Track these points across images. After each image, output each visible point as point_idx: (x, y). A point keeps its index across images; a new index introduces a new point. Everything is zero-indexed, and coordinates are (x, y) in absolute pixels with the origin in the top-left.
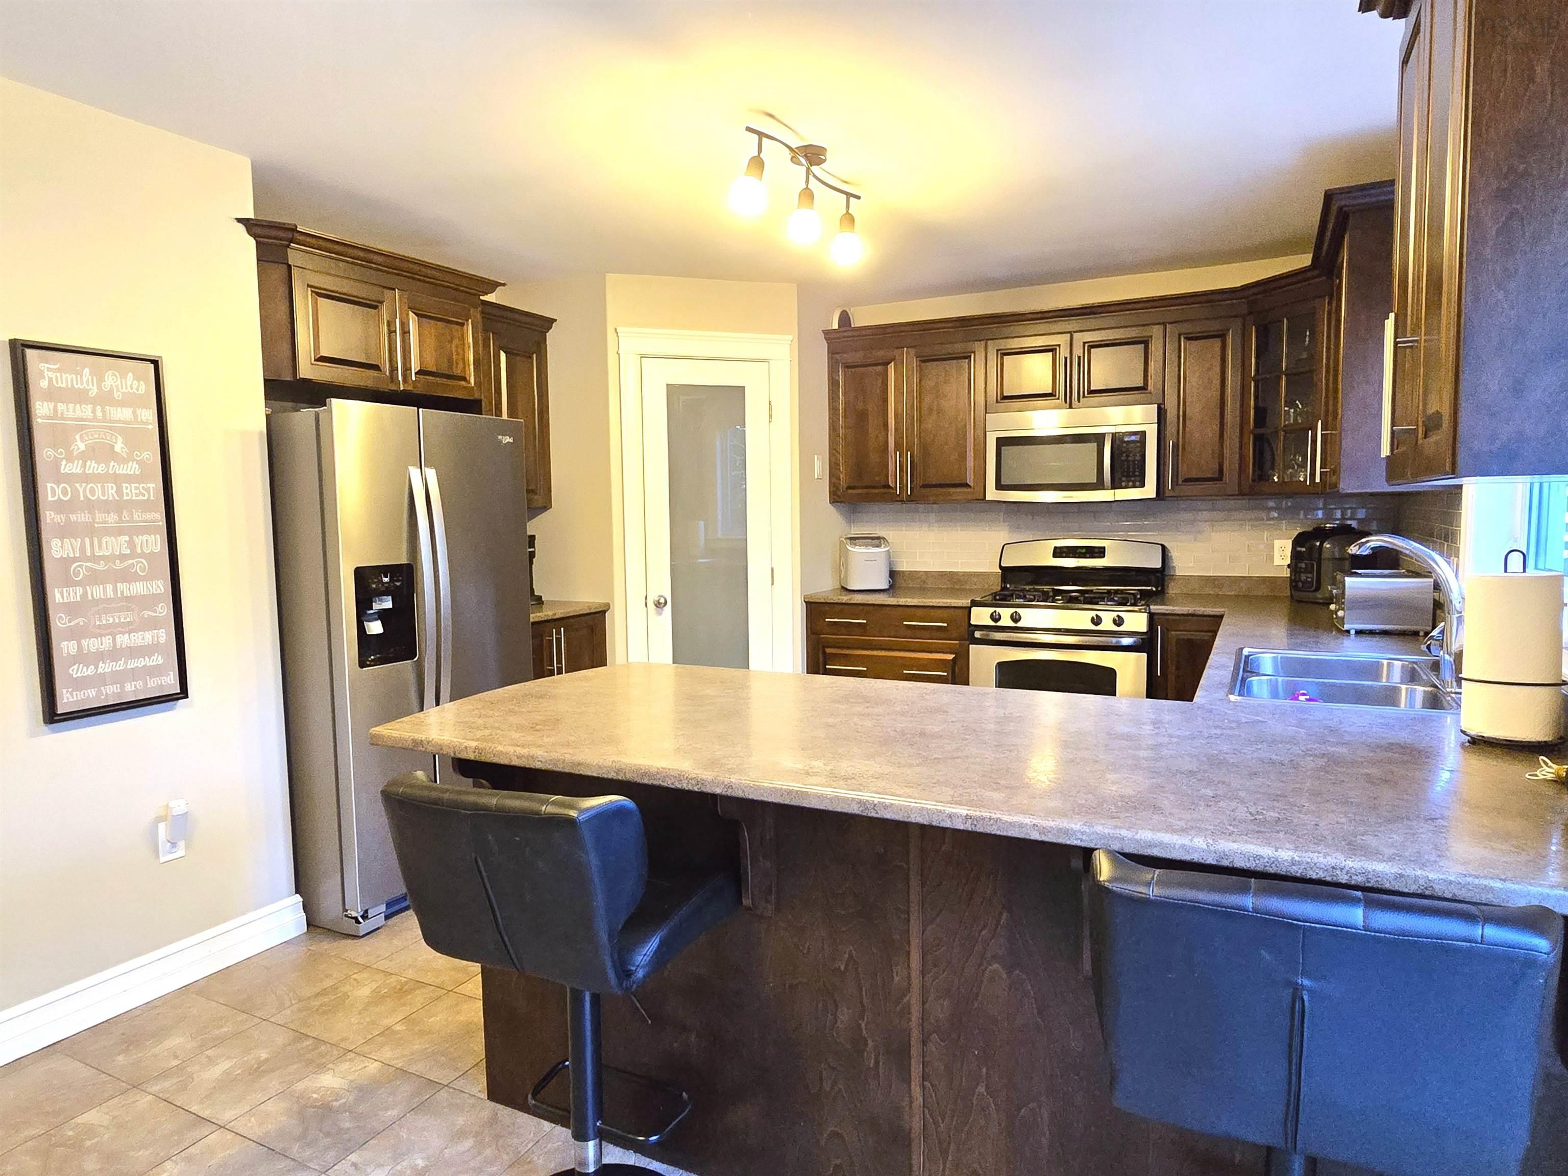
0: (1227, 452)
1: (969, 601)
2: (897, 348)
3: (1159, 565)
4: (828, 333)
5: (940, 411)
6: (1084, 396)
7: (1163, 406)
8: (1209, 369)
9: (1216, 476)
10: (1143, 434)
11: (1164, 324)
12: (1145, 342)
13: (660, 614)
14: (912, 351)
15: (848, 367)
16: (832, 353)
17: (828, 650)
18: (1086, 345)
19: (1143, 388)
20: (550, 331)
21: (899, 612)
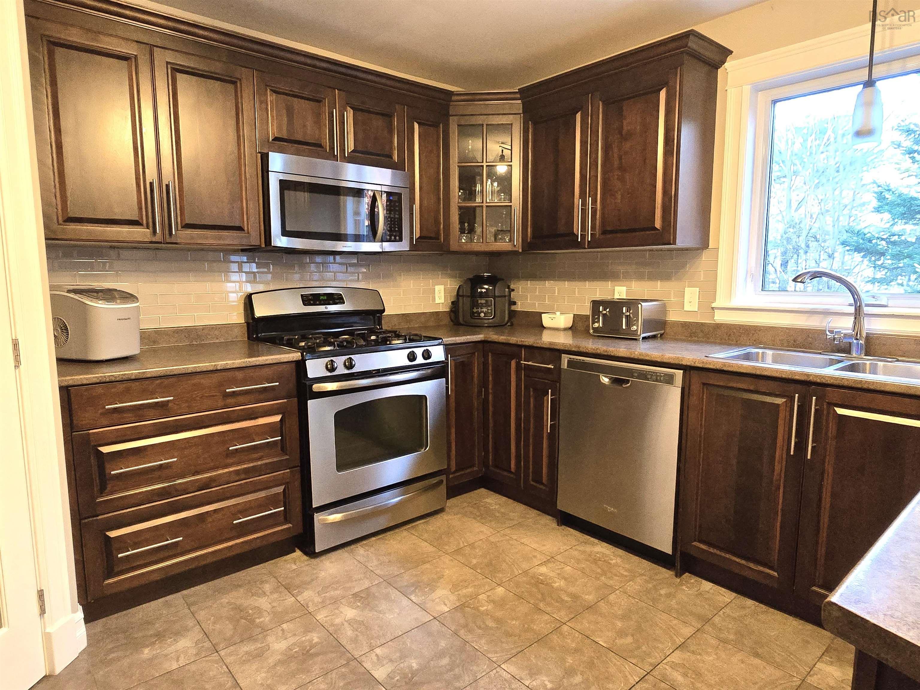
0: (442, 218)
6: (348, 154)
8: (431, 152)
9: (437, 236)
19: (390, 157)
21: (216, 378)
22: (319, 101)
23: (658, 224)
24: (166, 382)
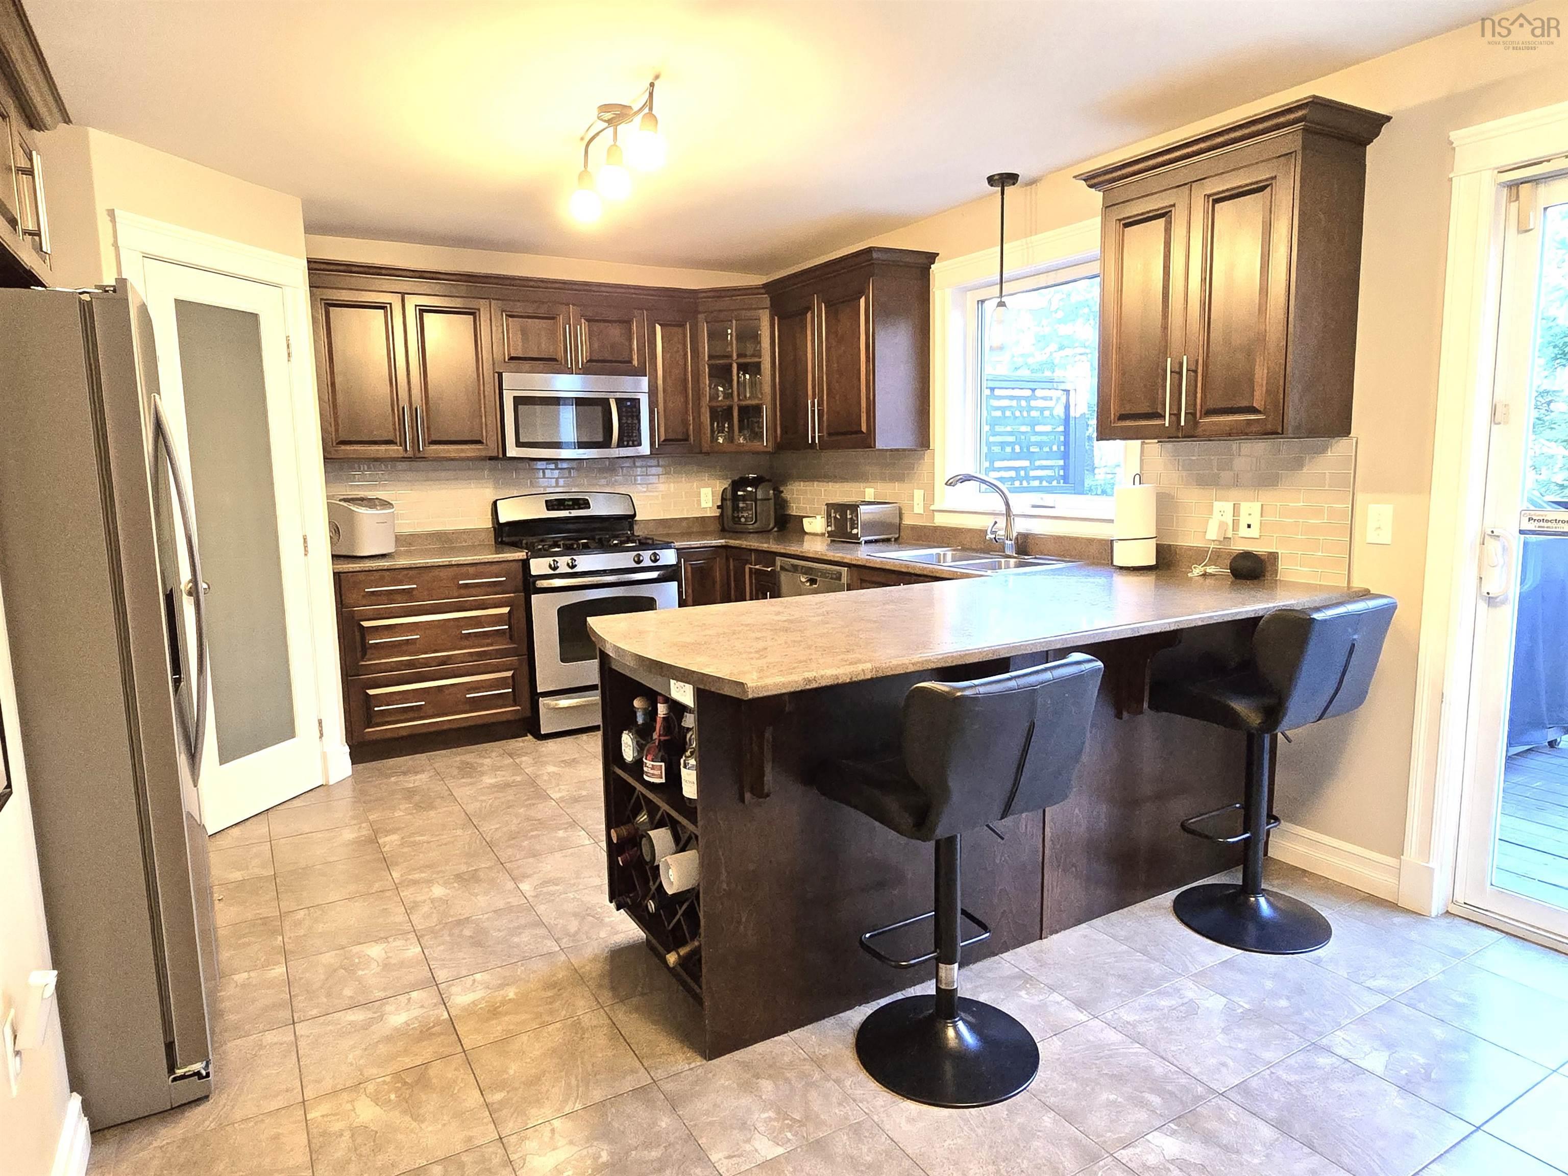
0: (691, 419)
6: (583, 364)
8: (676, 352)
9: (685, 437)
10: (638, 401)
11: (643, 309)
12: (629, 323)
15: (330, 305)
17: (366, 624)
19: (630, 362)
21: (450, 572)
22: (553, 318)
23: (864, 429)
24: (411, 573)
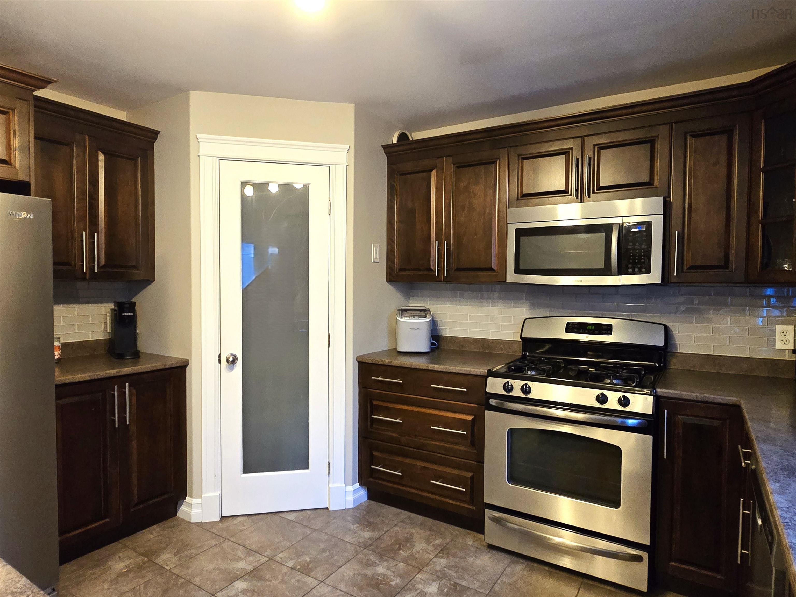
0: (733, 242)
1: (486, 371)
2: (438, 158)
3: (661, 343)
4: (387, 148)
5: (471, 208)
6: (594, 192)
7: (668, 199)
8: (715, 164)
9: (723, 263)
10: (649, 224)
11: (670, 124)
12: (652, 142)
13: (232, 369)
14: (450, 159)
15: (401, 175)
16: (390, 163)
17: (375, 402)
18: (596, 147)
19: (650, 183)
20: (157, 141)
22: (565, 153)
